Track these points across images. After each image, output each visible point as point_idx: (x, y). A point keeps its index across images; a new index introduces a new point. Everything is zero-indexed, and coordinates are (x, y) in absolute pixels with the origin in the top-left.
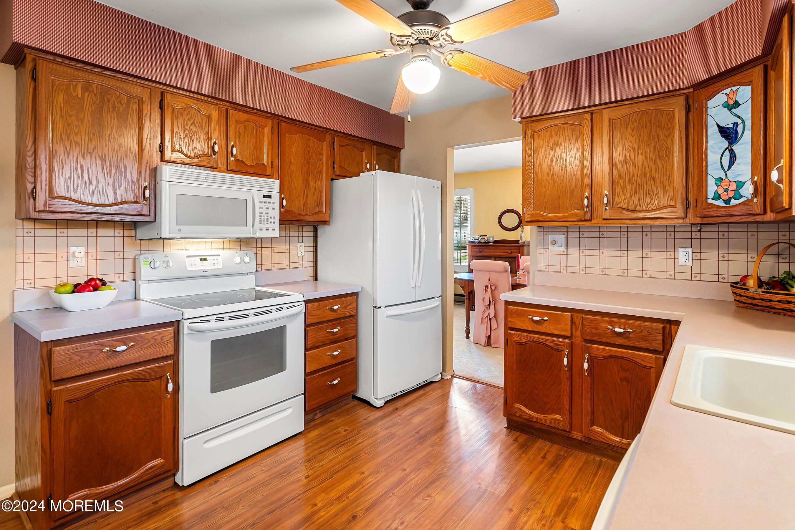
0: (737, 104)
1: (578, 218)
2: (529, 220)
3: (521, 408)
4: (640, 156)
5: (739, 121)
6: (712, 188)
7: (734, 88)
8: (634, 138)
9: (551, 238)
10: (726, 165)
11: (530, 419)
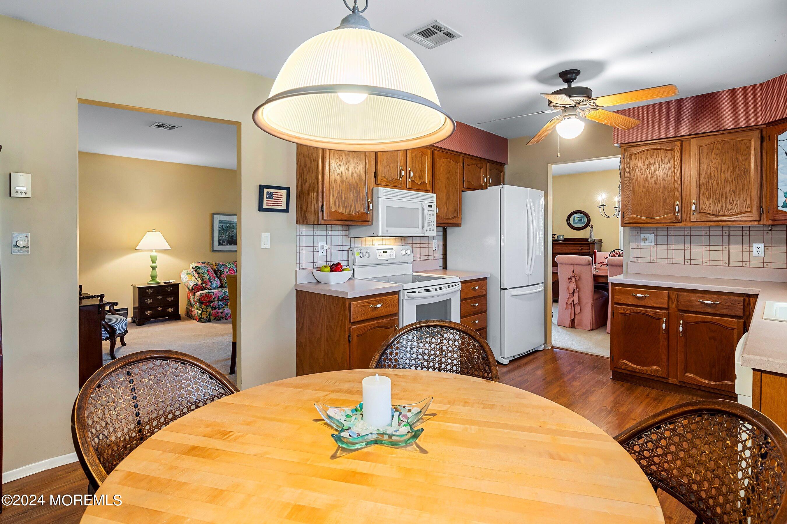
1: (670, 221)
2: (627, 222)
3: (626, 362)
4: (723, 175)
6: (781, 199)
8: (718, 161)
9: (642, 236)
11: (633, 371)
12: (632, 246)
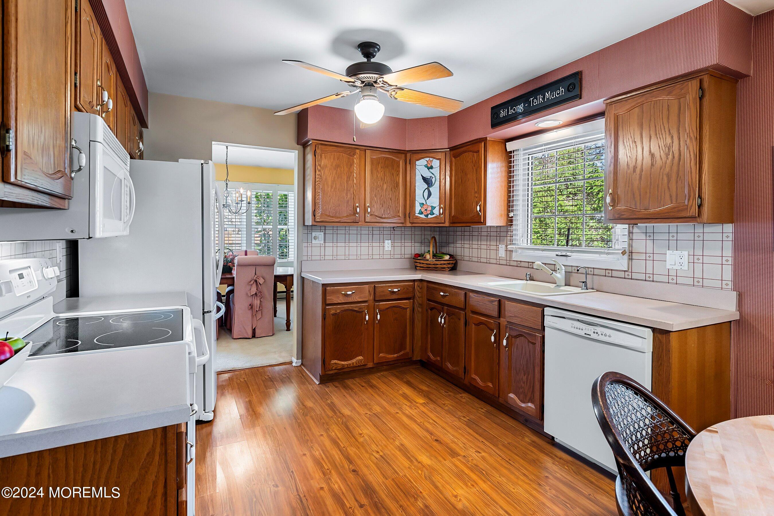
0: (432, 167)
1: (352, 221)
2: (318, 220)
3: (336, 362)
4: (385, 185)
5: (433, 176)
6: (418, 208)
7: (431, 159)
9: (314, 234)
10: (426, 198)
11: (343, 367)
12: (305, 244)
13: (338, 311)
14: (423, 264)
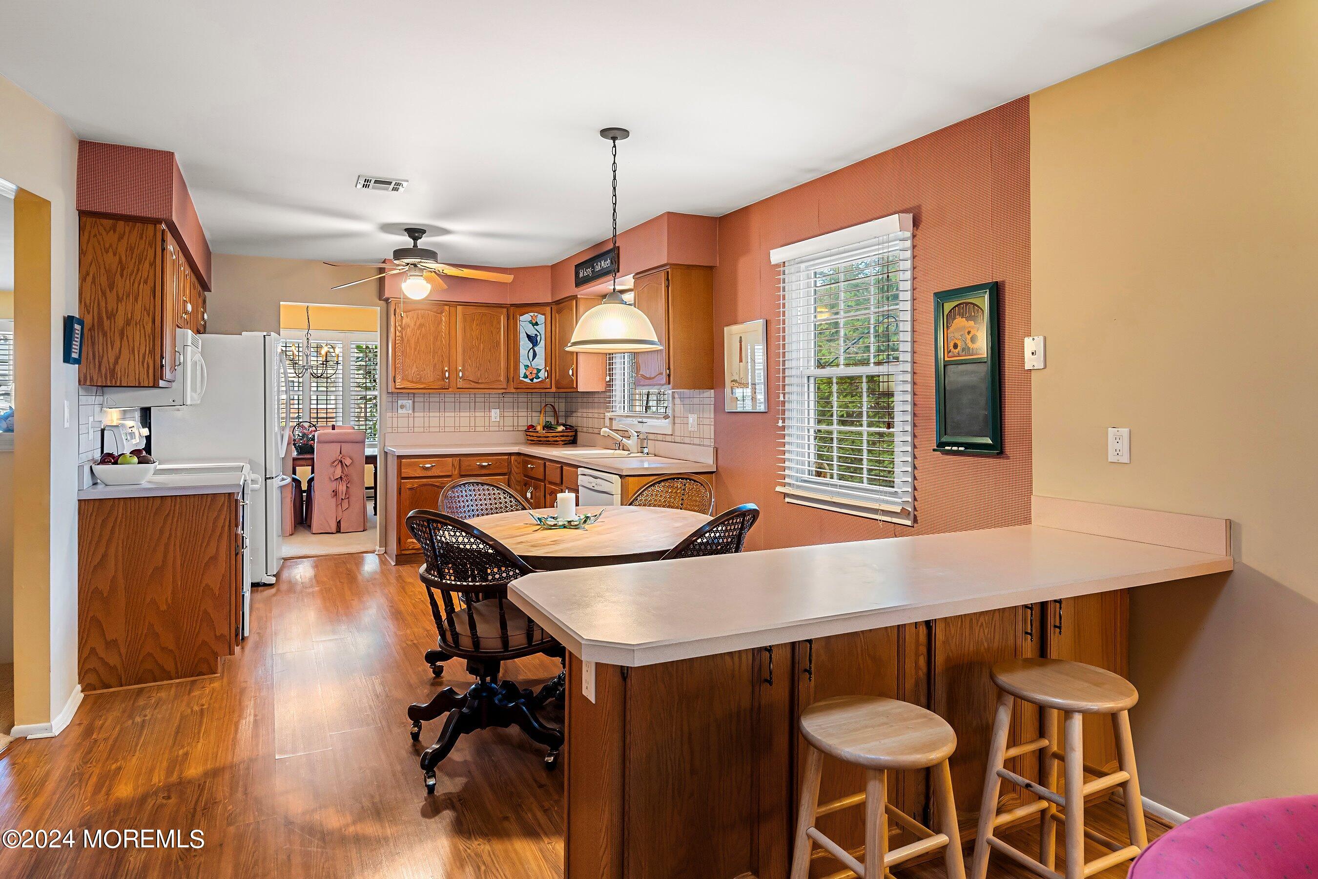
0: (537, 324)
1: (440, 387)
2: (399, 387)
4: (481, 345)
5: (538, 334)
6: (522, 371)
7: (536, 314)
8: (478, 331)
9: (402, 403)
10: (531, 358)
12: (389, 414)
13: (416, 486)
14: (533, 436)
